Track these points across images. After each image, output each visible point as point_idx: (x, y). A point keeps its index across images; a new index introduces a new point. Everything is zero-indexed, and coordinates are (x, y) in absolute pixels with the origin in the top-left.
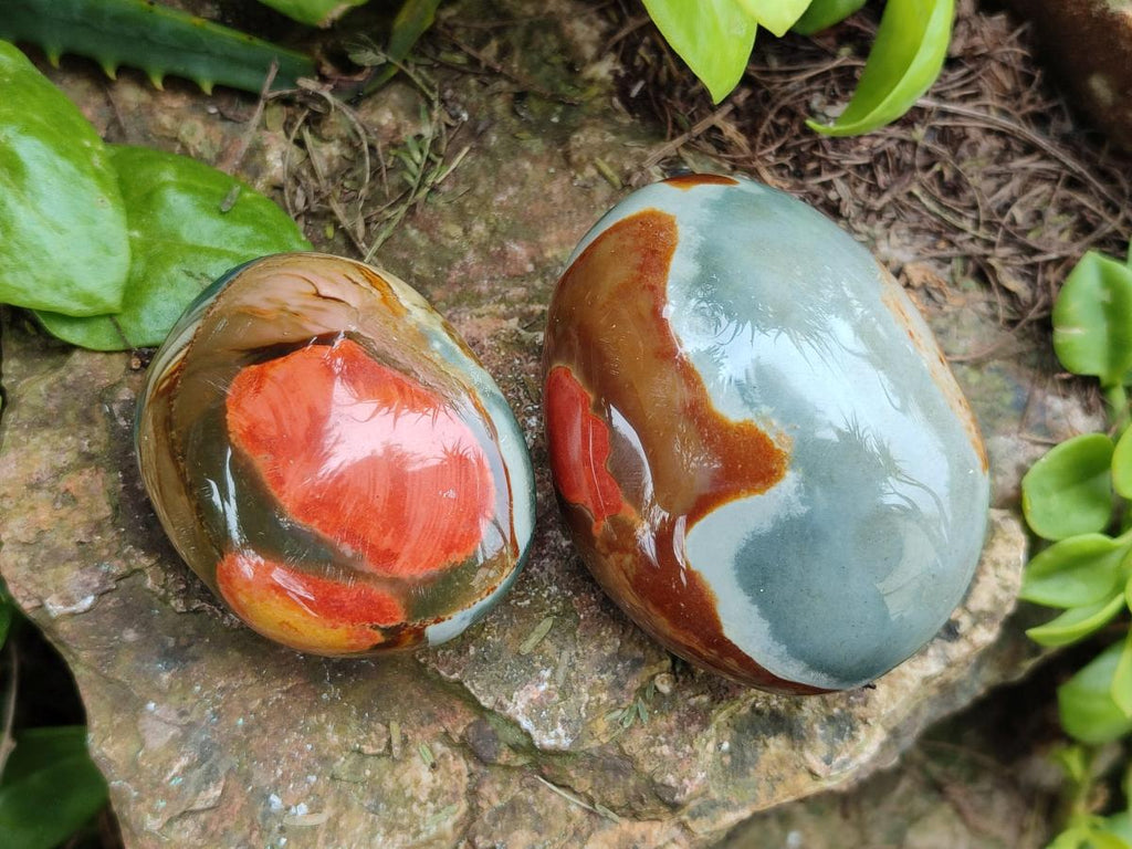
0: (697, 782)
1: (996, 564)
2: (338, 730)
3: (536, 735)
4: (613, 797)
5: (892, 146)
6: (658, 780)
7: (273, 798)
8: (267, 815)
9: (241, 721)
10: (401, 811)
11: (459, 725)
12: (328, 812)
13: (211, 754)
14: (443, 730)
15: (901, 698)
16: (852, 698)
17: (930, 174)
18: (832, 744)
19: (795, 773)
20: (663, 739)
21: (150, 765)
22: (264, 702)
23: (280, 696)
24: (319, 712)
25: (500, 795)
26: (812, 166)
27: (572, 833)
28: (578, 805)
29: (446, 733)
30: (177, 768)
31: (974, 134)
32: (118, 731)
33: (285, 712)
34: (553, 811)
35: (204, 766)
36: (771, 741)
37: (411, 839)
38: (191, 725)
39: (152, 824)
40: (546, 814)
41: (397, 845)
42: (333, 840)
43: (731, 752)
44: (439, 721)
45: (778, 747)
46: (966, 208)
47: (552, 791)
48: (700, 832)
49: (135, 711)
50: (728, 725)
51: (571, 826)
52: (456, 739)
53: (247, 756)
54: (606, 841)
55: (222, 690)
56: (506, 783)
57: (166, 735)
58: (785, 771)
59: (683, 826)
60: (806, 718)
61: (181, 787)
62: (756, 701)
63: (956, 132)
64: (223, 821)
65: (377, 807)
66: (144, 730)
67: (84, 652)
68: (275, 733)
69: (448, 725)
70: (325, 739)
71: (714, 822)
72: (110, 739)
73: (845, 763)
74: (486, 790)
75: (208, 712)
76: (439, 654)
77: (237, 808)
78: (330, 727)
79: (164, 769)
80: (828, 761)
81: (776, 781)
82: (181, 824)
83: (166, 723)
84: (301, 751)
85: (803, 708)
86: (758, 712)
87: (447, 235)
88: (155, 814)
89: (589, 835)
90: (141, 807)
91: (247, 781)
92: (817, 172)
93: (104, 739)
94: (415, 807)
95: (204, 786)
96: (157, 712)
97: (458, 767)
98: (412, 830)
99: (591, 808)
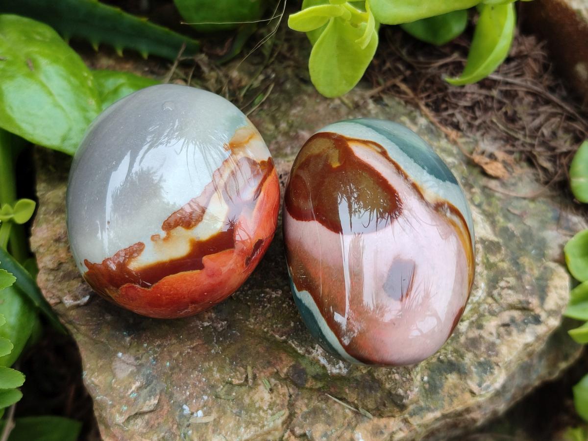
0: (414, 393)
1: (556, 287)
2: (219, 371)
3: (328, 367)
4: (369, 404)
5: (481, 98)
6: (393, 392)
7: (185, 407)
8: (182, 416)
9: (168, 364)
10: (253, 415)
11: (284, 368)
12: (214, 416)
13: (152, 381)
14: (275, 370)
15: (515, 353)
16: (490, 352)
17: (500, 113)
18: (481, 377)
19: (462, 392)
20: (395, 371)
21: (119, 387)
22: (181, 354)
23: (189, 350)
24: (209, 361)
25: (307, 405)
26: (444, 106)
27: (346, 425)
28: (350, 409)
29: (277, 373)
30: (134, 387)
31: (521, 94)
32: (101, 370)
33: (191, 360)
34: (336, 413)
35: (148, 388)
36: (449, 376)
37: (259, 429)
38: (141, 365)
39: (119, 419)
40: (333, 414)
41: (252, 433)
42: (217, 430)
43: (428, 382)
44: (274, 366)
45: (453, 379)
46: (519, 129)
47: (335, 402)
48: (415, 424)
49: (110, 358)
50: (426, 368)
51: (346, 421)
52: (283, 375)
53: (171, 384)
54: (365, 429)
55: (159, 346)
56: (310, 399)
57: (128, 371)
58: (458, 391)
59: (406, 421)
60: (467, 363)
61: (136, 399)
62: (440, 355)
63: (512, 93)
64: (158, 419)
65: (240, 413)
66: (115, 369)
67: (83, 327)
68: (186, 372)
69: (278, 367)
70: (212, 376)
71: (422, 418)
72: (96, 373)
73: (488, 387)
74: (299, 403)
75: (151, 358)
76: (274, 326)
77: (165, 412)
78: (215, 369)
79: (127, 388)
80: (480, 385)
81: (452, 397)
82: (134, 421)
83: (127, 364)
84: (200, 381)
85: (465, 358)
86: (441, 361)
87: (267, 129)
88: (121, 414)
89: (356, 425)
90: (113, 410)
91: (171, 397)
92: (446, 109)
93: (93, 374)
94: (261, 413)
95: (148, 398)
96: (123, 358)
97: (283, 391)
98: (260, 425)
99: (357, 410)
